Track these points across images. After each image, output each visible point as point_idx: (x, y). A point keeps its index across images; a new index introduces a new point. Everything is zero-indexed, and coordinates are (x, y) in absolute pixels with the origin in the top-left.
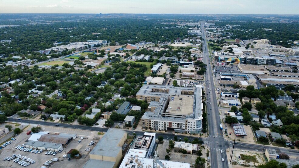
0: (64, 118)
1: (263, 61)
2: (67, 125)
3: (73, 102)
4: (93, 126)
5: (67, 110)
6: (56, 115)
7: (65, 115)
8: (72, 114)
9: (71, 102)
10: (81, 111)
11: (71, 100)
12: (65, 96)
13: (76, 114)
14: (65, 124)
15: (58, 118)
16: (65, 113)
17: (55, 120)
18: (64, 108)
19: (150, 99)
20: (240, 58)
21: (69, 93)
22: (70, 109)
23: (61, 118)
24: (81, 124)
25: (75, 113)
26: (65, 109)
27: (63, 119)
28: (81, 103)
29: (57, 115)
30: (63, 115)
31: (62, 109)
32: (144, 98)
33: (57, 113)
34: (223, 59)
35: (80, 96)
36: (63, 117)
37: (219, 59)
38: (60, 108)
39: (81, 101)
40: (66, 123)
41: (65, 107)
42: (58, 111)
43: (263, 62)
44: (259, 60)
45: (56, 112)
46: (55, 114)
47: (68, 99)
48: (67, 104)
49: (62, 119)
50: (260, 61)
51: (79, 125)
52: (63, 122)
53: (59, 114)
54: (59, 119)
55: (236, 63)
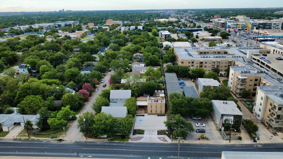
0: (38, 124)
1: (278, 25)
2: (48, 144)
3: (57, 81)
4: (130, 141)
5: (45, 98)
6: (12, 114)
7: (41, 113)
8: (60, 109)
9: (50, 81)
10: (80, 99)
11: (50, 77)
12: (34, 73)
13: (71, 109)
14: (41, 144)
15: (17, 124)
16: (40, 107)
17: (7, 133)
18: (36, 95)
19: (210, 65)
20: (251, 24)
21: (43, 64)
22: (52, 97)
23: (28, 124)
24: (91, 137)
25: (68, 107)
26: (39, 97)
27: (35, 127)
28: (75, 82)
29: (16, 116)
30: (34, 113)
31: (30, 98)
32: (198, 65)
33: (15, 109)
34: (232, 25)
35: (70, 68)
36: (34, 119)
37: (227, 26)
38: (24, 97)
39: (73, 77)
40: (44, 139)
41: (36, 91)
42: (19, 105)
43: (278, 27)
44: (273, 24)
45: (11, 108)
46: (10, 112)
47: (44, 76)
48: (42, 85)
49: (31, 125)
50: (275, 26)
51: (84, 139)
52: (35, 135)
53: (23, 112)
54: (23, 125)
55: (247, 30)
